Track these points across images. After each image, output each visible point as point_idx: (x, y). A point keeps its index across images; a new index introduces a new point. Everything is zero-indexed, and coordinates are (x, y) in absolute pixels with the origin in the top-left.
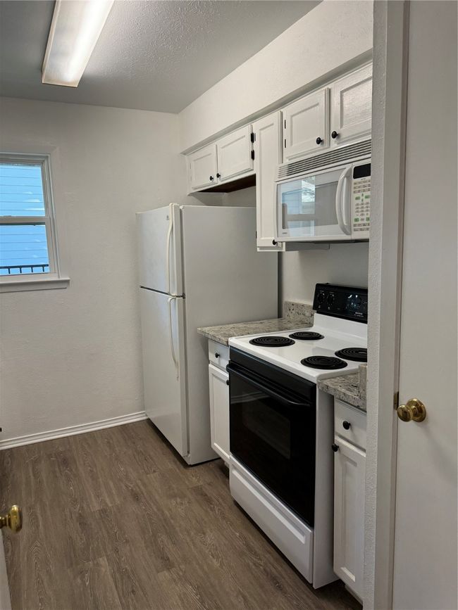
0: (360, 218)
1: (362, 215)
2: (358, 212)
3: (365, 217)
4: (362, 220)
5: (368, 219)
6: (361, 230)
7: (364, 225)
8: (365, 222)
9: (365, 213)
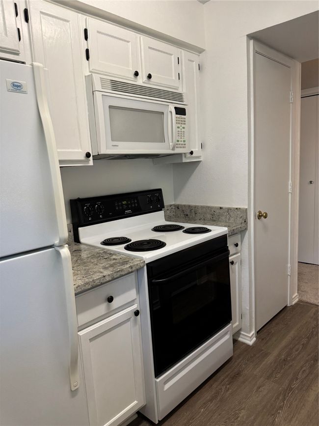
0: (180, 140)
1: (181, 138)
2: (178, 136)
3: (183, 140)
4: (181, 141)
5: (184, 141)
6: (180, 147)
7: (182, 145)
8: (182, 143)
9: (182, 137)
